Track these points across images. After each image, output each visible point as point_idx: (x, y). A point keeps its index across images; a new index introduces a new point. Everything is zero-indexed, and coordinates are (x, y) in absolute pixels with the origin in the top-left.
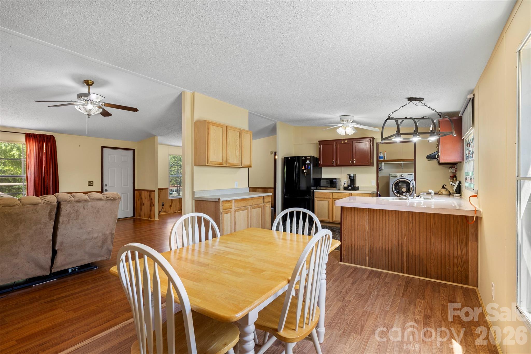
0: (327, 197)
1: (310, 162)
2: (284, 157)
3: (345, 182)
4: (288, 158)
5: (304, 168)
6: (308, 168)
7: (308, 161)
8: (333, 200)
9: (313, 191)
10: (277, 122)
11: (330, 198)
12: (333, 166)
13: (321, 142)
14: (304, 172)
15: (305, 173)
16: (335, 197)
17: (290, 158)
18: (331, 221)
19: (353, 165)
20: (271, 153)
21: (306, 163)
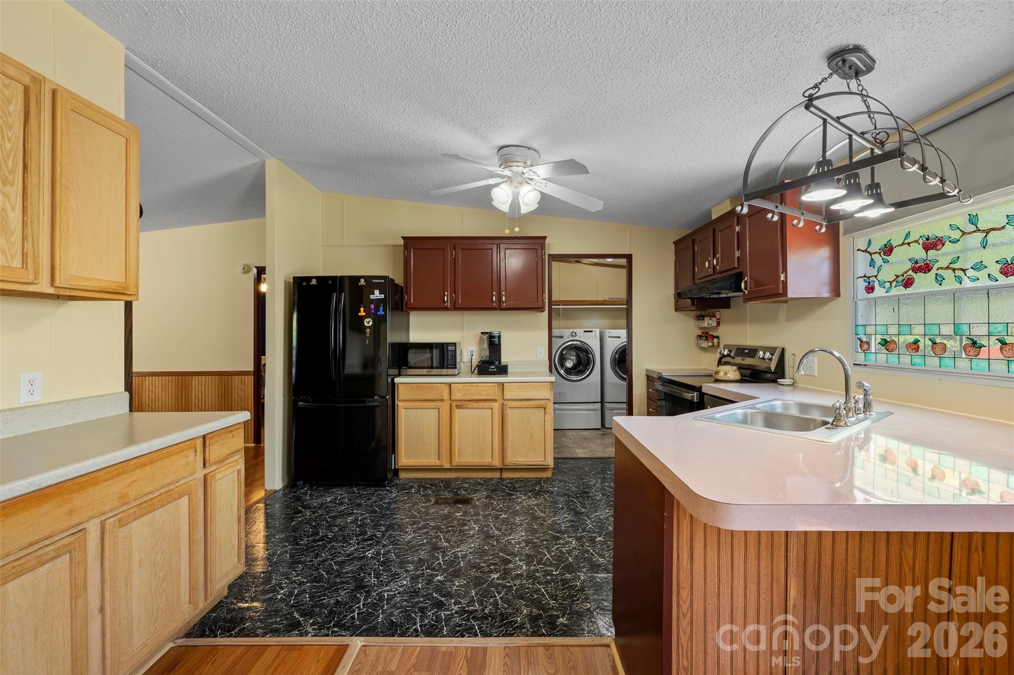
0: (433, 398)
1: (382, 296)
2: (294, 278)
3: (472, 351)
4: (308, 279)
5: (364, 314)
6: (379, 313)
7: (377, 292)
8: (451, 405)
9: (393, 380)
10: (267, 161)
11: (443, 400)
12: (446, 309)
13: (410, 242)
14: (366, 323)
15: (368, 327)
16: (457, 396)
17: (314, 282)
18: (447, 466)
19: (500, 308)
20: (246, 270)
21: (372, 297)
